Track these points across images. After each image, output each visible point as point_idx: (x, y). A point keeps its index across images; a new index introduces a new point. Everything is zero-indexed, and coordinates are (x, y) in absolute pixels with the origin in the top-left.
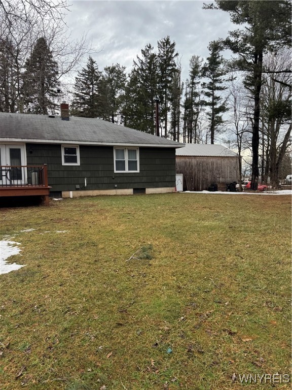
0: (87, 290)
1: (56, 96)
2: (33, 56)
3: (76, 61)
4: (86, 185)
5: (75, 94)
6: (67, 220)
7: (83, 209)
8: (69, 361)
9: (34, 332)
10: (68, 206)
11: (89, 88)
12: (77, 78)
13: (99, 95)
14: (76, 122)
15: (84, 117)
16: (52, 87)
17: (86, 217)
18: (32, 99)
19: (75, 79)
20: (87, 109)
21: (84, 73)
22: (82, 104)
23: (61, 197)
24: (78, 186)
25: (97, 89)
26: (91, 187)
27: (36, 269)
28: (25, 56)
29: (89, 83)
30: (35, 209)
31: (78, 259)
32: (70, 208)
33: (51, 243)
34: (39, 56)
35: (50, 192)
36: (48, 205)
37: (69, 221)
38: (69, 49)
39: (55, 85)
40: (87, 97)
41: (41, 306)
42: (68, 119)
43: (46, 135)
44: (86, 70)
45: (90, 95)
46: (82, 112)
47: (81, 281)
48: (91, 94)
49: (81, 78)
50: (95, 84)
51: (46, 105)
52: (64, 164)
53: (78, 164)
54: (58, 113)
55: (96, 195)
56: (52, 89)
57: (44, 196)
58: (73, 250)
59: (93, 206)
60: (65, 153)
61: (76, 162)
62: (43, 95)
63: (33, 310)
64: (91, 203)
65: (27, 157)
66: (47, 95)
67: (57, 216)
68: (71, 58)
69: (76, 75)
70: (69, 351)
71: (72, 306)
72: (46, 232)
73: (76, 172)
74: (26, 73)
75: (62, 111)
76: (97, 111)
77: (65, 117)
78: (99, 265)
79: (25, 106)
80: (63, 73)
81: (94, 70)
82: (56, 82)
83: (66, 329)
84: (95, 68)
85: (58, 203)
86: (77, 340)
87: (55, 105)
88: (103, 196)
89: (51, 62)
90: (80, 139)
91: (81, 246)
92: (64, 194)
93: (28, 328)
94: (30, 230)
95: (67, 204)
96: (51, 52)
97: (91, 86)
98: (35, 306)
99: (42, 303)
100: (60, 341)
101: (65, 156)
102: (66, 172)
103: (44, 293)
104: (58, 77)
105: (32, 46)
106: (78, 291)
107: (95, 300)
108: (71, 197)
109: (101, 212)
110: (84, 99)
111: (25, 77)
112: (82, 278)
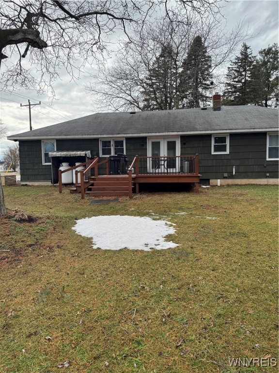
0: (240, 280)
1: (208, 89)
2: (190, 55)
3: (230, 51)
4: (234, 173)
5: (227, 83)
6: (215, 207)
7: (231, 197)
8: (224, 348)
9: (190, 309)
10: (216, 194)
11: (242, 75)
12: (229, 68)
13: (252, 81)
14: (227, 111)
15: (235, 105)
16: (205, 80)
17: (236, 206)
18: (186, 95)
19: (227, 69)
20: (239, 97)
21: (237, 61)
22: (232, 92)
23: (209, 185)
24: (226, 175)
25: (249, 75)
26: (240, 175)
27: (189, 250)
28: (183, 56)
29: (241, 70)
30: (187, 195)
31: (228, 248)
32: (218, 196)
33: (202, 228)
34: (195, 54)
35: (200, 180)
36: (197, 192)
37: (217, 209)
38: (223, 41)
39: (208, 78)
40: (239, 85)
41: (196, 286)
42: (219, 109)
43: (198, 127)
44: (239, 58)
45: (241, 82)
46: (233, 101)
47: (233, 270)
48: (243, 81)
49: (234, 66)
50: (248, 70)
51: (199, 99)
52: (213, 153)
53: (228, 152)
54: (209, 105)
55: (244, 184)
56: (205, 82)
57: (193, 183)
58: (223, 238)
59: (241, 195)
60: (215, 142)
61: (225, 150)
62: (197, 90)
63: (189, 289)
64: (240, 192)
65: (181, 148)
66: (200, 90)
67: (206, 202)
68: (225, 49)
69: (228, 64)
70: (224, 338)
71: (225, 294)
72: (197, 217)
73: (225, 160)
74: (182, 72)
75: (214, 102)
76: (248, 98)
77: (216, 108)
78: (252, 258)
79: (180, 103)
80: (216, 66)
81: (248, 56)
82: (209, 75)
83: (220, 315)
84: (249, 53)
85: (206, 190)
86: (231, 330)
87: (207, 97)
88: (252, 185)
89: (205, 57)
90: (231, 128)
91: (232, 235)
92: (212, 182)
93: (185, 304)
94: (183, 213)
95: (215, 192)
96: (206, 47)
97: (244, 73)
98: (191, 285)
99: (196, 283)
100: (215, 325)
101: (215, 146)
102: (214, 161)
103: (198, 274)
104: (211, 71)
105: (189, 46)
106: (230, 280)
107: (249, 294)
108: (219, 185)
109: (251, 202)
110: (235, 87)
111: (182, 75)
112: (234, 268)
